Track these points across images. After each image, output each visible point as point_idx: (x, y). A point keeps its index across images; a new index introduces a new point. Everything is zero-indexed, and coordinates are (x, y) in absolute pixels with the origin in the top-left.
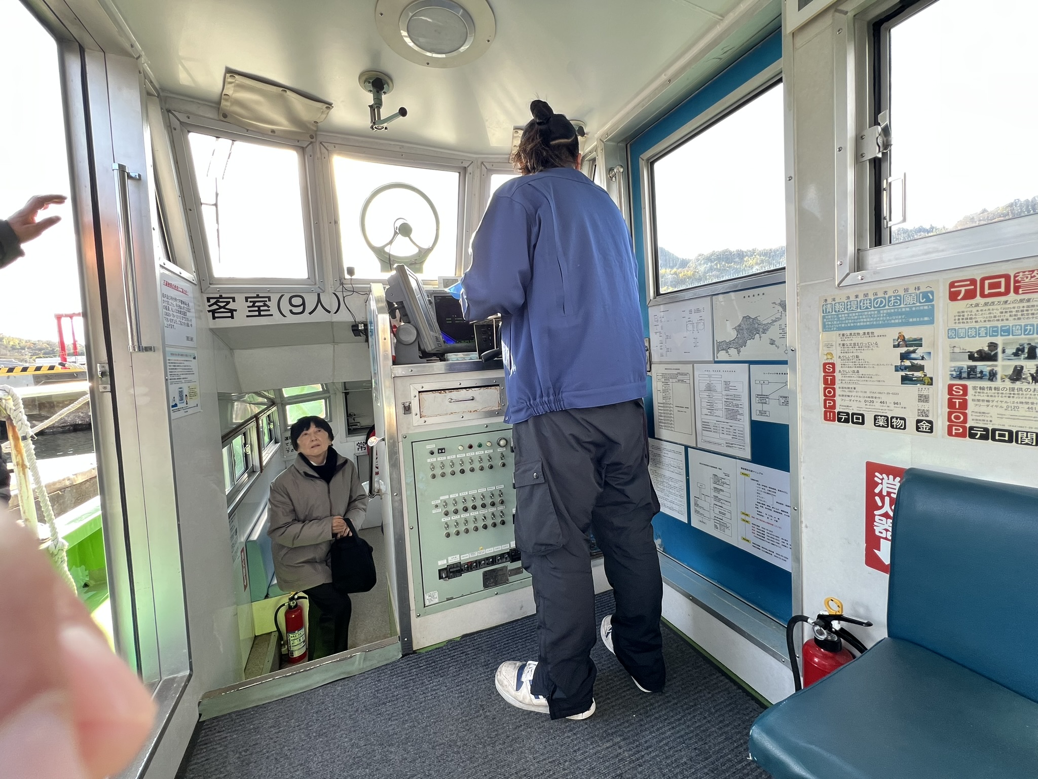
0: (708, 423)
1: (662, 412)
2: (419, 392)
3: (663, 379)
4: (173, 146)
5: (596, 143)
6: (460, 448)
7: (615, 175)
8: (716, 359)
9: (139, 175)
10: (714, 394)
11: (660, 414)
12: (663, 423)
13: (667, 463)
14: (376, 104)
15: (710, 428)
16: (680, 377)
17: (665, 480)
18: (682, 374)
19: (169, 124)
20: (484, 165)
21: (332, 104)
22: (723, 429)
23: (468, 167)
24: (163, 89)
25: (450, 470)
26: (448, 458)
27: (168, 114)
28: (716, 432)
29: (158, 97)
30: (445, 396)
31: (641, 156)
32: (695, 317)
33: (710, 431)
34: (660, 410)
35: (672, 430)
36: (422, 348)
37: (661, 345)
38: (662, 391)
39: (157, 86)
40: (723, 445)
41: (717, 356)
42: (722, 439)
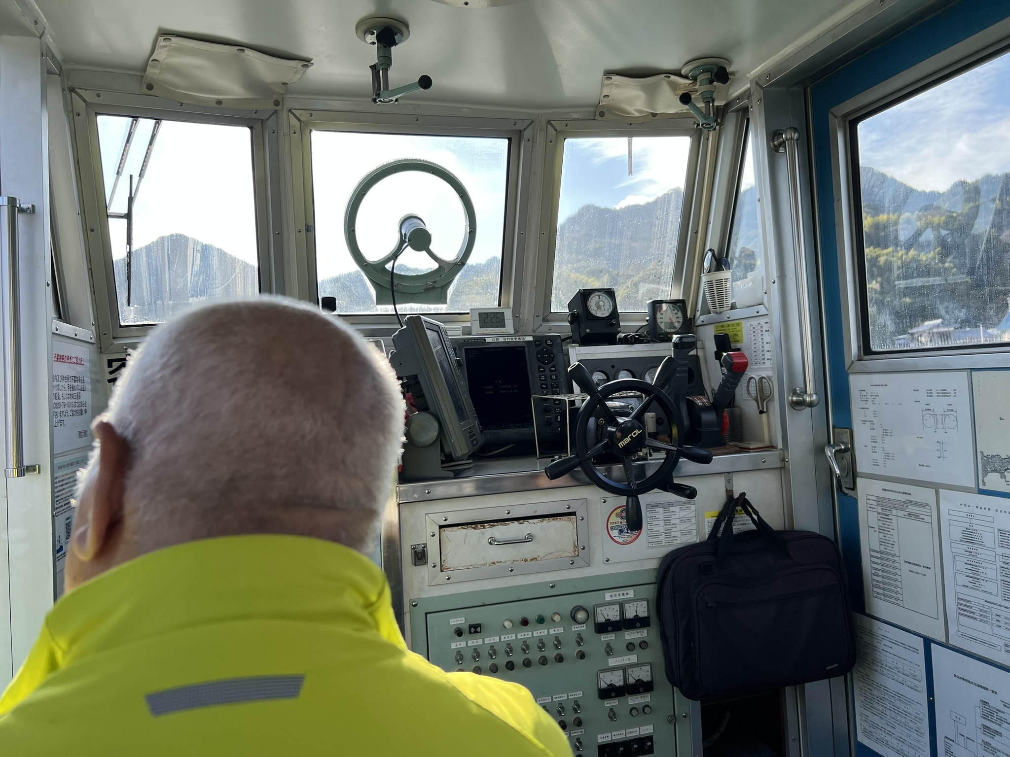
0: (969, 602)
1: (879, 567)
2: (441, 527)
3: (879, 508)
4: (74, 139)
5: (748, 85)
6: (507, 624)
7: (783, 144)
8: (981, 487)
9: (33, 206)
10: (980, 551)
11: (873, 571)
12: (880, 588)
13: (890, 665)
14: (381, 65)
15: (974, 613)
16: (912, 509)
17: (886, 697)
18: (917, 504)
19: (70, 109)
20: (551, 125)
21: (311, 60)
22: (998, 618)
23: (525, 129)
24: (66, 60)
25: (489, 663)
26: (487, 641)
27: (71, 94)
28: (986, 622)
29: (59, 75)
30: (483, 533)
31: (831, 110)
32: (939, 404)
33: (973, 618)
34: (874, 563)
35: (898, 605)
36: (447, 450)
37: (875, 445)
38: (877, 529)
39: (58, 56)
40: (999, 648)
41: (983, 481)
42: (999, 637)
